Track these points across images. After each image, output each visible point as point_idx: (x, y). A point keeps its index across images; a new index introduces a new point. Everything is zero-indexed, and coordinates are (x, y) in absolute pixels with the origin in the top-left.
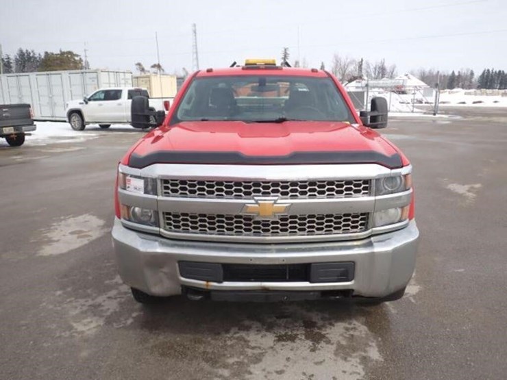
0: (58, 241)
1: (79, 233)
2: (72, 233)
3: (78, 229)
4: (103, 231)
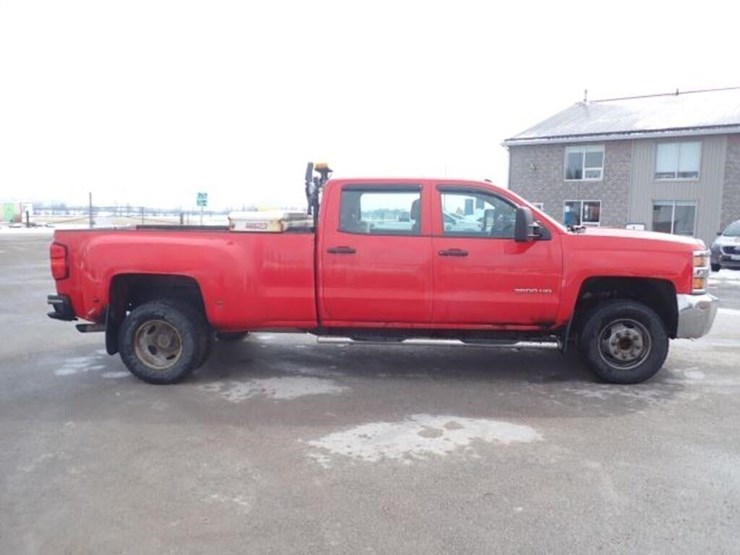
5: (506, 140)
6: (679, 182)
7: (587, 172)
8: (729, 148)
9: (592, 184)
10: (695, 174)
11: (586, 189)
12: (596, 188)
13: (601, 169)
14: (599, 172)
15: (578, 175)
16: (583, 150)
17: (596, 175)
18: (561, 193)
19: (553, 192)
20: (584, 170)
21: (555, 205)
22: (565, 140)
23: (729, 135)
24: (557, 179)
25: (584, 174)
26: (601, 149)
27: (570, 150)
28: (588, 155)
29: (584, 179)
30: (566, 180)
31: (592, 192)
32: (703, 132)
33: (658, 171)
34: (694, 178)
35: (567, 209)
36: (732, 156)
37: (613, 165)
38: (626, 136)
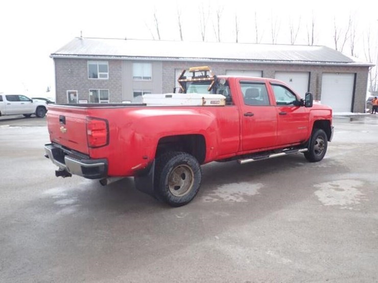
0: (352, 187)
1: (338, 189)
2: (342, 190)
3: (338, 193)
4: (321, 186)
5: (52, 54)
6: (144, 81)
7: (100, 75)
8: (163, 67)
9: (103, 81)
10: (150, 78)
11: (101, 83)
12: (106, 83)
13: (108, 74)
14: (106, 75)
15: (95, 76)
16: (98, 63)
17: (105, 76)
18: (87, 85)
19: (83, 85)
20: (99, 74)
21: (85, 91)
22: (87, 57)
23: (163, 62)
24: (84, 78)
25: (99, 76)
26: (106, 63)
27: (89, 63)
28: (100, 66)
29: (99, 78)
30: (89, 79)
31: (104, 85)
32: (153, 59)
33: (134, 76)
34: (150, 80)
35: (91, 94)
36: (164, 71)
37: (114, 72)
38: (119, 58)
